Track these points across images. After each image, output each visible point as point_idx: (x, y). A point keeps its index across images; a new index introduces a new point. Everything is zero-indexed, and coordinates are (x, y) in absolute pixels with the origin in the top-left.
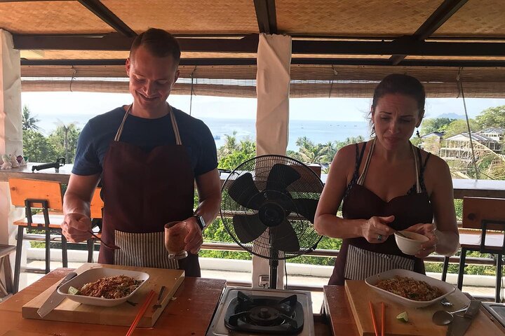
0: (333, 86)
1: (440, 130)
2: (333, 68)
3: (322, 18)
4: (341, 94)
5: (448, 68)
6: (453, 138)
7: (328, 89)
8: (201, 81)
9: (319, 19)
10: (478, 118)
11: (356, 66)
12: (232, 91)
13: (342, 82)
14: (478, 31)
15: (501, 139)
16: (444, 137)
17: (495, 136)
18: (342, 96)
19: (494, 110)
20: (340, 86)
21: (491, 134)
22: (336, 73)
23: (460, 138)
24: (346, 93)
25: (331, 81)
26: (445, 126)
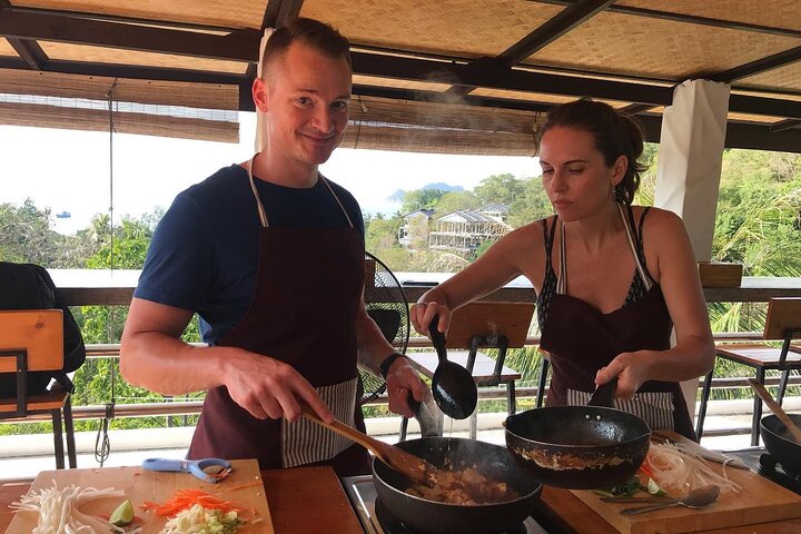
0: (362, 131)
1: (428, 207)
2: (359, 101)
3: (379, 13)
4: (373, 145)
5: (522, 112)
6: (445, 219)
7: (354, 134)
8: (124, 107)
9: (373, 15)
10: (476, 189)
11: (395, 101)
12: (188, 127)
13: (374, 124)
14: (582, 61)
15: (504, 219)
16: (434, 216)
17: (497, 215)
18: (375, 148)
19: (497, 179)
20: (373, 132)
21: (492, 212)
22: (366, 110)
23: (456, 218)
24: (381, 142)
25: (358, 123)
26: (435, 201)
